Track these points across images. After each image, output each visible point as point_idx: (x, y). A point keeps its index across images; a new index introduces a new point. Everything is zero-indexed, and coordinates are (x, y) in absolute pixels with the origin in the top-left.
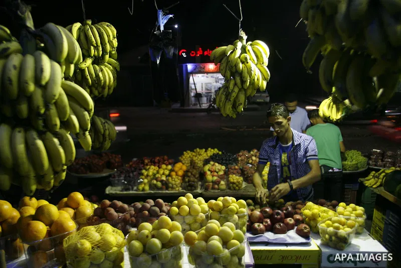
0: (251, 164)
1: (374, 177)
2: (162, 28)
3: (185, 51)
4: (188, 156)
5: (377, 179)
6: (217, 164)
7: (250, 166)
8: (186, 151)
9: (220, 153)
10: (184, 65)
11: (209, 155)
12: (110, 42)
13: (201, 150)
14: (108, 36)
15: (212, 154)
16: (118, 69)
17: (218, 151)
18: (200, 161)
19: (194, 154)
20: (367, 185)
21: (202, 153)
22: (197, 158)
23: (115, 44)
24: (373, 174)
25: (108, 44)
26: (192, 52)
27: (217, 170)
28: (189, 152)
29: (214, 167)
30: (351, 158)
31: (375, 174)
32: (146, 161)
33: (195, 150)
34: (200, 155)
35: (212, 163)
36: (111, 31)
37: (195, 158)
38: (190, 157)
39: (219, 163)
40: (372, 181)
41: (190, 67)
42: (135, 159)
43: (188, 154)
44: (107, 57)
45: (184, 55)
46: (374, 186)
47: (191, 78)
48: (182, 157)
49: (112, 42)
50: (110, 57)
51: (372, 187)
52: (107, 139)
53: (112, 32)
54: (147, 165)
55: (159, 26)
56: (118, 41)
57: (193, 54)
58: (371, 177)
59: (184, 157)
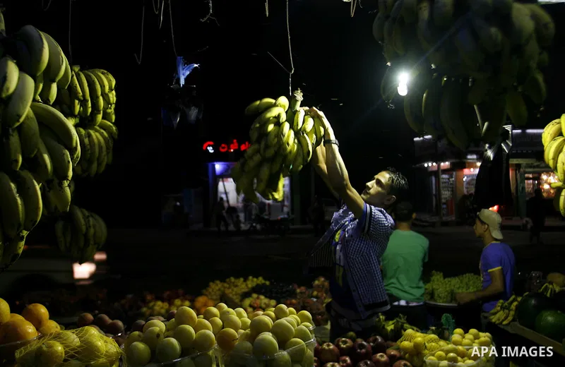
0: (316, 297)
1: (503, 308)
2: (182, 82)
3: (212, 143)
4: (217, 288)
5: (506, 311)
6: (262, 297)
7: (315, 300)
8: (213, 282)
9: (268, 283)
10: (210, 165)
11: (250, 286)
12: (105, 96)
13: (237, 281)
14: (103, 86)
15: (254, 284)
16: (116, 137)
17: (263, 282)
18: (236, 294)
19: (226, 285)
20: (493, 320)
21: (239, 284)
22: (230, 290)
23: (111, 99)
24: (500, 305)
25: (101, 98)
26: (223, 145)
27: (263, 306)
28: (218, 282)
29: (258, 302)
30: (467, 284)
31: (503, 304)
32: (149, 297)
33: (228, 280)
34: (236, 286)
35: (255, 296)
36: (107, 82)
37: (227, 291)
38: (219, 290)
39: (266, 297)
40: (501, 315)
41: (218, 167)
42: (130, 296)
43: (217, 285)
44: (100, 117)
45: (211, 150)
46: (504, 323)
47: (221, 184)
48: (207, 290)
49: (107, 95)
50: (104, 118)
51: (501, 323)
52: (92, 242)
53: (109, 81)
54: (150, 302)
56: (117, 96)
57: (223, 148)
58: (499, 308)
59: (210, 290)
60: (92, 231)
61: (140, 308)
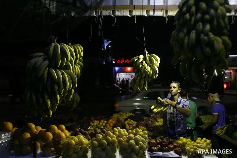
0: (151, 121)
1: (221, 129)
2: (105, 48)
3: (114, 60)
4: (116, 116)
5: (222, 130)
6: (132, 120)
7: (151, 122)
8: (114, 114)
9: (134, 115)
10: (114, 68)
11: (128, 116)
12: (80, 54)
13: (123, 114)
14: (79, 51)
15: (129, 115)
16: (83, 67)
17: (132, 114)
18: (123, 119)
19: (119, 115)
20: (217, 133)
21: (124, 115)
22: (121, 117)
23: (82, 55)
24: (220, 128)
25: (78, 54)
26: (118, 61)
27: (132, 124)
28: (116, 114)
29: (130, 122)
30: (208, 119)
31: (221, 127)
32: (92, 119)
33: (120, 113)
34: (123, 116)
35: (129, 120)
36: (80, 48)
37: (119, 118)
38: (117, 117)
39: (133, 120)
40: (220, 131)
41: (117, 69)
42: (86, 118)
43: (116, 115)
44: (78, 60)
45: (114, 62)
46: (221, 134)
47: (117, 75)
48: (112, 117)
49: (80, 53)
50: (79, 61)
51: (220, 134)
52: (75, 102)
53: (81, 48)
54: (93, 120)
55: (104, 47)
56: (83, 53)
57: (119, 61)
58: (219, 129)
59: (113, 117)
60: (75, 99)
61: (89, 122)
